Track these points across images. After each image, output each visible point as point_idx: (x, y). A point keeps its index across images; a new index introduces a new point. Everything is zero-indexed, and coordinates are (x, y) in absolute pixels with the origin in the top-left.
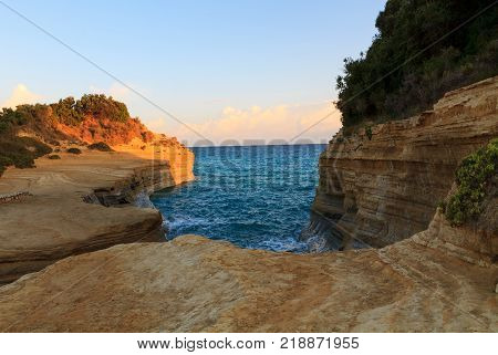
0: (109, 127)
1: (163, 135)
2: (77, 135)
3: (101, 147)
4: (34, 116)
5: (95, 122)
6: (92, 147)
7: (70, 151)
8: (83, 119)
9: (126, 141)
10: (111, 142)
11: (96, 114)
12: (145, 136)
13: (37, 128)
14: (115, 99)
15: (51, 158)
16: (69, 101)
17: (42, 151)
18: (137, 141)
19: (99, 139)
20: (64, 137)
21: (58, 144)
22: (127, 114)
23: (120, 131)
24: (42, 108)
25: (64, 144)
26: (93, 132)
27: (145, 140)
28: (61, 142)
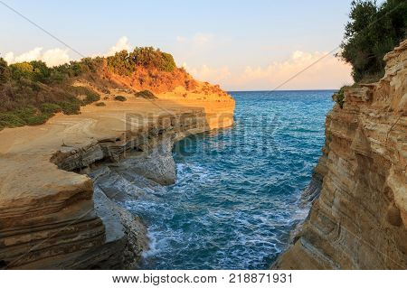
0: (156, 77)
1: (207, 83)
2: (128, 84)
3: (146, 94)
4: (90, 68)
5: (145, 72)
6: (138, 95)
7: (117, 98)
8: (134, 70)
9: (170, 89)
10: (157, 91)
11: (146, 65)
12: (189, 84)
13: (91, 79)
14: (162, 51)
15: (98, 105)
16: (124, 54)
17: (92, 99)
18: (180, 89)
19: (146, 87)
20: (115, 86)
21: (109, 92)
22: (173, 64)
23: (165, 79)
24: (99, 60)
25: (115, 92)
26: (141, 81)
27: (187, 88)
28: (111, 90)
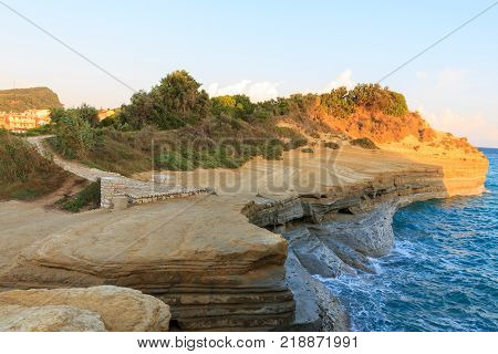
0: (379, 122)
1: (449, 134)
2: (343, 129)
3: (364, 143)
4: (300, 107)
5: (367, 115)
6: (354, 142)
8: (353, 111)
9: (397, 138)
10: (380, 140)
11: (368, 106)
12: (423, 133)
13: (299, 119)
14: (391, 89)
16: (341, 92)
18: (411, 139)
19: (366, 134)
20: (327, 129)
21: (318, 137)
22: (405, 107)
23: (392, 125)
24: (311, 98)
25: (325, 137)
26: (361, 126)
27: (421, 139)
28: (322, 135)
